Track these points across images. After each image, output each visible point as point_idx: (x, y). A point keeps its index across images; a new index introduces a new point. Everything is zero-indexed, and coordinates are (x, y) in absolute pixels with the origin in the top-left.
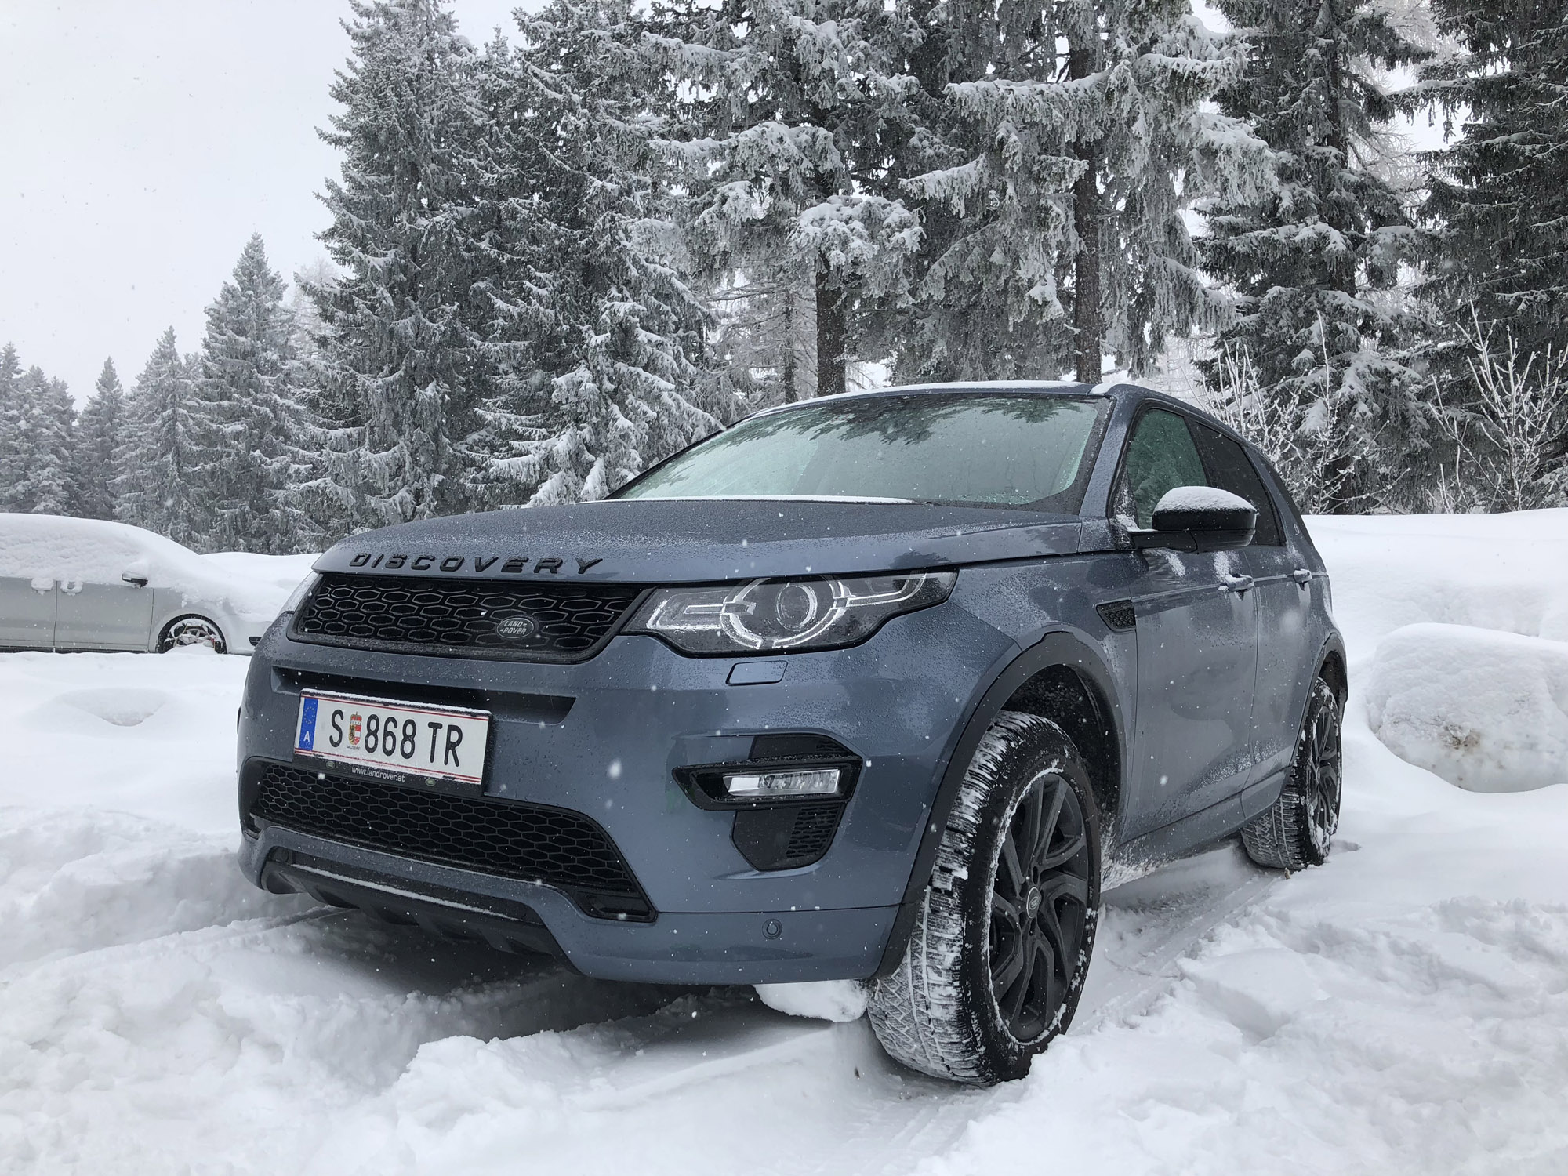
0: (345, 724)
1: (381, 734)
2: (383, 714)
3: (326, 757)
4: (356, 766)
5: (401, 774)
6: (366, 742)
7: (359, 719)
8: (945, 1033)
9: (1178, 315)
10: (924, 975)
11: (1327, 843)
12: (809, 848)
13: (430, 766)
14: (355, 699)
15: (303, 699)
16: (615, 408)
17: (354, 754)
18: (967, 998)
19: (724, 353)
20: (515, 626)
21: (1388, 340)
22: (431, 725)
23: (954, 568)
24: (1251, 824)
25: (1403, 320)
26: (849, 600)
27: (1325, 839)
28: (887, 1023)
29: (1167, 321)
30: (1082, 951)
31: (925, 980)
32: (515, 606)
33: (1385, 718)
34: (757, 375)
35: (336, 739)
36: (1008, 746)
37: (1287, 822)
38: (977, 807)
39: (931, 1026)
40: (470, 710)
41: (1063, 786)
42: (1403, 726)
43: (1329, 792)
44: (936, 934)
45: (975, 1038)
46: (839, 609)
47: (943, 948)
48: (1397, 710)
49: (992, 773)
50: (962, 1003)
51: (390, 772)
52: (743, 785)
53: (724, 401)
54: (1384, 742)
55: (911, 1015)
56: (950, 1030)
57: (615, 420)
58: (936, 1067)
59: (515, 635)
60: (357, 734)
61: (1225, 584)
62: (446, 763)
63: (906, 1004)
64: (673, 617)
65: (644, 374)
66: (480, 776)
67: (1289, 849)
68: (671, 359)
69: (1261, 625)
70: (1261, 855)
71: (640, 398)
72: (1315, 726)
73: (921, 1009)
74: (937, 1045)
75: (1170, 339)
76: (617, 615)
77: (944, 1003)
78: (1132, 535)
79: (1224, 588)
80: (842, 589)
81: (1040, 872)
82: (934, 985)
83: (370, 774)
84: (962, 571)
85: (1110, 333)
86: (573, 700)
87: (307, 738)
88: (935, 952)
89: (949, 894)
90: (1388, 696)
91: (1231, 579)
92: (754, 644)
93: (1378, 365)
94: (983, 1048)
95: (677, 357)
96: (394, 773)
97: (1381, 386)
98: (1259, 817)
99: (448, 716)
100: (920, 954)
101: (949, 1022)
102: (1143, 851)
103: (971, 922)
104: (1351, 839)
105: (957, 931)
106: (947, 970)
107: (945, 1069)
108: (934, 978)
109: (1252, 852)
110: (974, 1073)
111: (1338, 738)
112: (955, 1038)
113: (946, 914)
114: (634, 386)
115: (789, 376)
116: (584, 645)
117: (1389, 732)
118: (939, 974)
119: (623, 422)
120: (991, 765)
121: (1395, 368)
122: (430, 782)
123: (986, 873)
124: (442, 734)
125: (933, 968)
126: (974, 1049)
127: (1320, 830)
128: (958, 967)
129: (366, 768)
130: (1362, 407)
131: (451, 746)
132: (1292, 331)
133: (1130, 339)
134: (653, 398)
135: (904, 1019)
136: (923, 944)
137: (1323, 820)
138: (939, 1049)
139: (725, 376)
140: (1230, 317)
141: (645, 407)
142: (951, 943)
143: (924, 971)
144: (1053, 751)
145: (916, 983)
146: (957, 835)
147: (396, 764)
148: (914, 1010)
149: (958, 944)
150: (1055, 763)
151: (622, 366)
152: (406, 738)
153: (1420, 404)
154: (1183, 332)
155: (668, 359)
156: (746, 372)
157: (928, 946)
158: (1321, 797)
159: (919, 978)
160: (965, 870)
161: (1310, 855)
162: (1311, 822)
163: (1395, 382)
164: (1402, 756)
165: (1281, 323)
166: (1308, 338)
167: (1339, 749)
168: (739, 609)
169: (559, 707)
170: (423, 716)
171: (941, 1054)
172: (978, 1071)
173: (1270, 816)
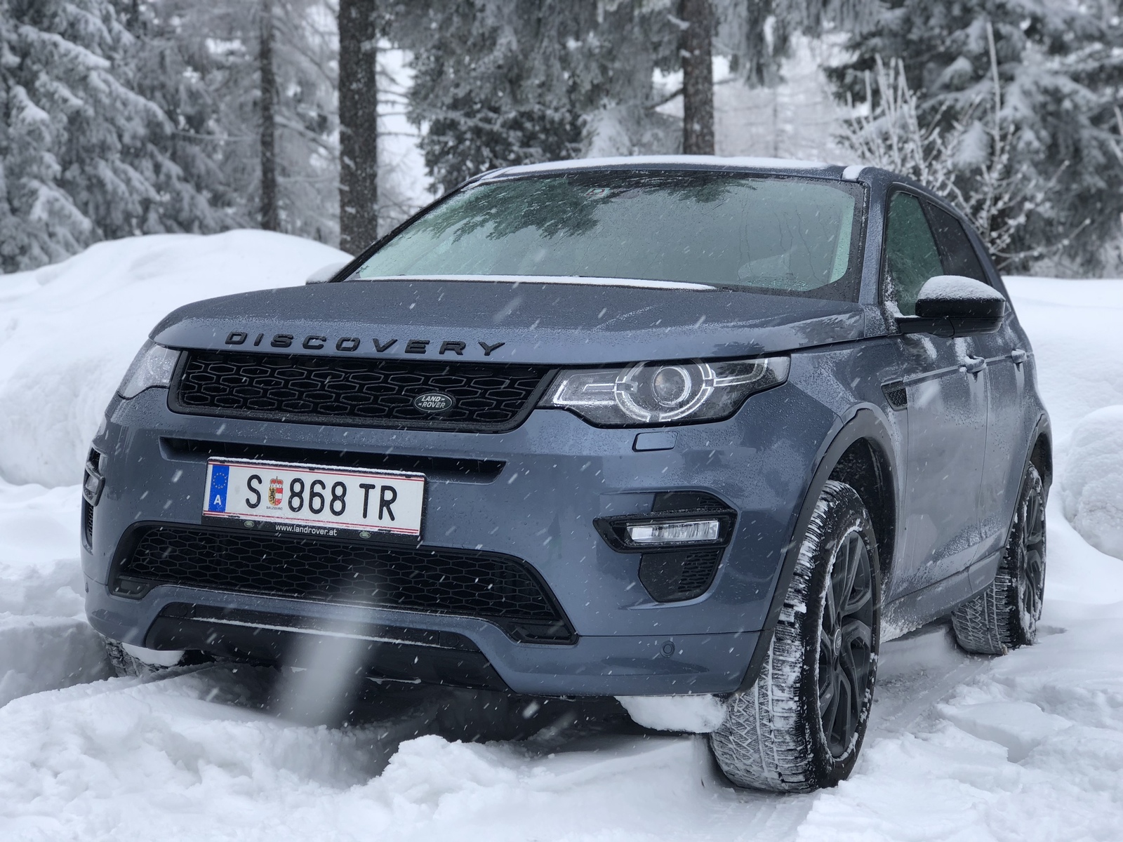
0: (264, 489)
1: (306, 495)
2: (309, 478)
3: (242, 517)
4: (280, 524)
5: (333, 529)
6: (290, 503)
7: (280, 482)
8: (784, 742)
9: (808, 8)
10: (769, 693)
11: (1033, 628)
12: (696, 585)
13: (362, 521)
14: (276, 465)
15: (210, 468)
16: (20, 92)
17: (278, 513)
18: (804, 711)
19: (168, 16)
20: (433, 401)
21: (1058, 48)
22: (362, 486)
23: (786, 353)
24: (963, 608)
25: (1078, 24)
26: (715, 380)
27: (1031, 624)
28: (731, 738)
29: (794, 17)
30: (867, 690)
31: (770, 697)
32: (425, 383)
33: (1081, 506)
34: (216, 48)
35: (253, 500)
36: (829, 505)
37: (999, 605)
38: (811, 555)
39: (772, 736)
40: (404, 472)
41: (860, 543)
42: (1099, 514)
43: (1034, 575)
44: (781, 658)
45: (806, 746)
46: (709, 388)
47: (787, 669)
48: (1093, 498)
49: (819, 527)
50: (800, 715)
51: (319, 528)
52: (641, 534)
53: (170, 84)
54: (1079, 532)
55: (754, 729)
56: (788, 738)
57: (21, 109)
58: (770, 775)
59: (435, 408)
60: (278, 496)
61: (964, 366)
62: (381, 517)
63: (751, 719)
64: (575, 394)
65: (65, 45)
66: (418, 527)
67: (999, 631)
68: (99, 22)
69: (990, 406)
70: (971, 641)
71: (59, 79)
72: (1025, 508)
73: (765, 722)
74: (775, 754)
75: (798, 40)
76: (529, 393)
77: (786, 715)
78: (898, 321)
79: (963, 369)
80: (709, 371)
81: (842, 617)
82: (778, 700)
83: (298, 530)
84: (793, 355)
85: (724, 29)
86: (503, 463)
87: (218, 500)
88: (780, 672)
89: (792, 625)
90: (1083, 484)
91: (969, 361)
92: (646, 417)
93: (1048, 81)
94: (812, 755)
95: (106, 19)
96: (325, 528)
97: (1051, 108)
98: (971, 601)
99: (379, 479)
100: (766, 675)
101: (788, 732)
102: (901, 612)
103: (808, 648)
104: (1055, 625)
105: (798, 655)
106: (789, 688)
107: (776, 776)
108: (778, 694)
109: (961, 637)
110: (801, 778)
111: (1043, 524)
112: (792, 746)
113: (789, 642)
114: (48, 63)
115: (265, 53)
116: (504, 418)
117: (1085, 522)
118: (783, 691)
119: (33, 113)
120: (818, 521)
121: (1067, 85)
122: (365, 535)
123: (819, 609)
124: (375, 496)
125: (777, 686)
126: (805, 756)
127: (1027, 616)
128: (798, 685)
129: (293, 525)
130: (1028, 135)
131: (385, 504)
132: (945, 33)
133: (748, 38)
134: (79, 80)
135: (748, 732)
136: (770, 667)
137: (1030, 606)
138: (776, 757)
139: (172, 49)
140: (871, 14)
141: (64, 91)
142: (793, 665)
143: (770, 689)
144: (857, 512)
145: (762, 700)
146: (797, 577)
147: (326, 520)
148: (758, 724)
149: (799, 665)
150: (858, 522)
151: (31, 32)
152: (335, 498)
153: (1095, 132)
154: (813, 30)
155: (94, 23)
156: (202, 47)
157: (774, 668)
158: (1028, 582)
159: (765, 695)
160: (804, 604)
161: (1017, 637)
162: (1021, 605)
163: (1067, 104)
164: (1097, 546)
165: (933, 22)
166: (965, 43)
167: (1043, 534)
168: (627, 387)
169: (488, 470)
170: (353, 480)
171: (776, 762)
172: (805, 776)
173: (982, 598)
